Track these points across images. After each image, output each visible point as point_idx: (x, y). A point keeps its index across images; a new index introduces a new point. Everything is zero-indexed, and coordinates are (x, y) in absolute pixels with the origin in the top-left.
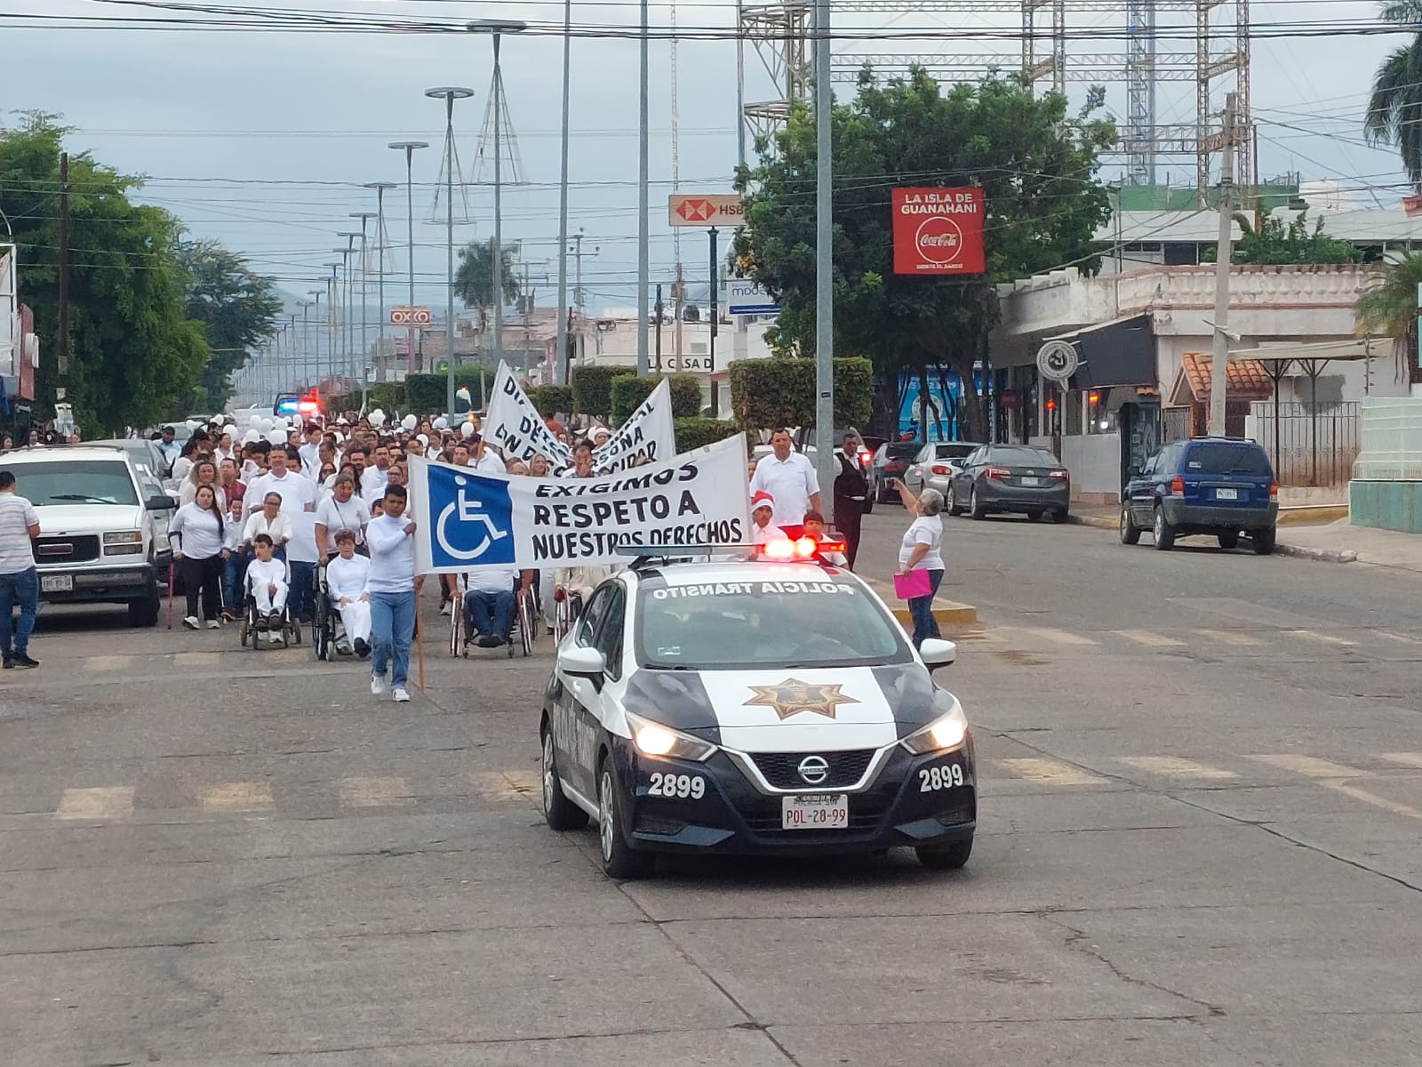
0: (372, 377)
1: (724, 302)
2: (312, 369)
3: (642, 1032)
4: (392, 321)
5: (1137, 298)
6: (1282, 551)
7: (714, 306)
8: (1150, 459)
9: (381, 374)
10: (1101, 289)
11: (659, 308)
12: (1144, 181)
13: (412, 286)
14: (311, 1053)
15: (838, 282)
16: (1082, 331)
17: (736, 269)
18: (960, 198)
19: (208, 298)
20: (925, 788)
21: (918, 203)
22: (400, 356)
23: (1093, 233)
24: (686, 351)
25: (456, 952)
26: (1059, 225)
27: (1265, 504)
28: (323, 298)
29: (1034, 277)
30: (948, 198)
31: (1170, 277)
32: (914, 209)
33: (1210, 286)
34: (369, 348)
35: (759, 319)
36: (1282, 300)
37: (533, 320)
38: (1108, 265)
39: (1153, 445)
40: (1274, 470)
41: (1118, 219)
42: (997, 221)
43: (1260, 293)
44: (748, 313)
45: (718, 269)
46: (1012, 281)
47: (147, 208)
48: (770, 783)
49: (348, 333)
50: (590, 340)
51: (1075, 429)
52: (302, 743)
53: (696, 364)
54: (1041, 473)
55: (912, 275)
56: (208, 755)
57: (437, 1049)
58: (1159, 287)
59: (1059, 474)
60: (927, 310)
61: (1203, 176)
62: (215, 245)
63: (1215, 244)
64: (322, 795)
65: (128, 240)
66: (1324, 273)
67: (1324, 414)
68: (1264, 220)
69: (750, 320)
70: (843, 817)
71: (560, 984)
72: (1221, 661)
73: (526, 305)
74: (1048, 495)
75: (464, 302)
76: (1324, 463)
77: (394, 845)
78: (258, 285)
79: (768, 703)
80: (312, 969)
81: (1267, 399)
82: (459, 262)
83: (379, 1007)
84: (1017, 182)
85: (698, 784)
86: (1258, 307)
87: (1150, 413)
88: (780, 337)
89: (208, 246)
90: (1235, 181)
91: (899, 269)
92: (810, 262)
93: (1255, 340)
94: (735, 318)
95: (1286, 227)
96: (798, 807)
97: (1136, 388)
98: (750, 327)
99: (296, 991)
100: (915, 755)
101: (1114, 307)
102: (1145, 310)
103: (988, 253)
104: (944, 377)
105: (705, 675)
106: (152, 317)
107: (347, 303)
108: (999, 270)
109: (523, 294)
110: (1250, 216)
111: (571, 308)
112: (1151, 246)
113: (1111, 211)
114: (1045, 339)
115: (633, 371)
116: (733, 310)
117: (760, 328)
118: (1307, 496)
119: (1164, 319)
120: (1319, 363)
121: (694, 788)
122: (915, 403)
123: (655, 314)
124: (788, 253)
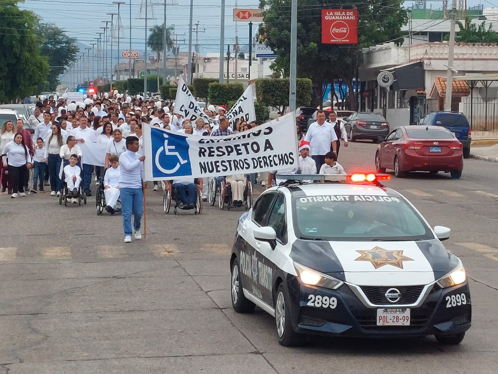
0: (114, 78)
1: (254, 52)
2: (91, 75)
3: (214, 354)
4: (123, 56)
5: (418, 55)
6: (472, 157)
7: (250, 54)
8: (422, 120)
9: (118, 78)
10: (403, 51)
11: (228, 54)
12: (422, 7)
13: (130, 44)
14: (83, 361)
15: (299, 46)
16: (395, 67)
17: (259, 40)
18: (348, 14)
19: (50, 46)
20: (448, 306)
21: (331, 15)
22: (126, 70)
23: (401, 28)
24: (239, 71)
25: (142, 319)
26: (387, 24)
27: (466, 139)
28: (96, 46)
29: (377, 46)
30: (344, 13)
31: (431, 47)
32: (330, 18)
33: (447, 51)
34: (113, 67)
35: (268, 59)
36: (475, 57)
37: (179, 57)
38: (406, 40)
39: (423, 113)
40: (470, 126)
41: (411, 23)
42: (363, 23)
43: (466, 54)
44: (264, 57)
45: (252, 39)
46: (368, 47)
47: (26, 11)
48: (371, 302)
49: (105, 61)
50: (201, 66)
51: (392, 106)
52: (83, 230)
53: (243, 76)
54: (378, 124)
55: (329, 44)
56: (46, 235)
57: (133, 360)
58: (426, 50)
59: (385, 124)
60: (334, 58)
61: (445, 6)
62: (53, 24)
63: (448, 33)
64: (91, 252)
65: (18, 24)
66: (492, 46)
67: (490, 102)
68: (468, 24)
69: (265, 60)
70: (408, 320)
71: (182, 334)
72: (447, 203)
73: (176, 51)
74: (380, 132)
75: (151, 49)
76: (490, 122)
77: (119, 274)
78: (69, 41)
79: (367, 260)
80: (85, 325)
81: (468, 96)
82: (149, 33)
83: (111, 342)
84: (371, 7)
85: (333, 301)
86: (465, 59)
87: (422, 101)
88: (276, 67)
89: (50, 25)
90: (457, 9)
91: (323, 42)
92: (288, 38)
93: (463, 72)
94: (258, 58)
95: (477, 27)
96: (385, 314)
97: (416, 90)
98: (265, 62)
99: (79, 335)
100: (443, 289)
101: (409, 59)
102: (421, 60)
103: (359, 36)
104: (340, 84)
105: (332, 243)
106: (27, 55)
107: (105, 48)
108: (364, 42)
109: (175, 47)
110: (463, 22)
111: (194, 53)
112: (423, 33)
113: (408, 19)
114: (381, 70)
115: (217, 81)
116: (258, 56)
117: (268, 63)
118: (483, 135)
119: (428, 64)
120: (489, 82)
121: (332, 303)
122: (329, 94)
123: (227, 56)
124: (280, 34)
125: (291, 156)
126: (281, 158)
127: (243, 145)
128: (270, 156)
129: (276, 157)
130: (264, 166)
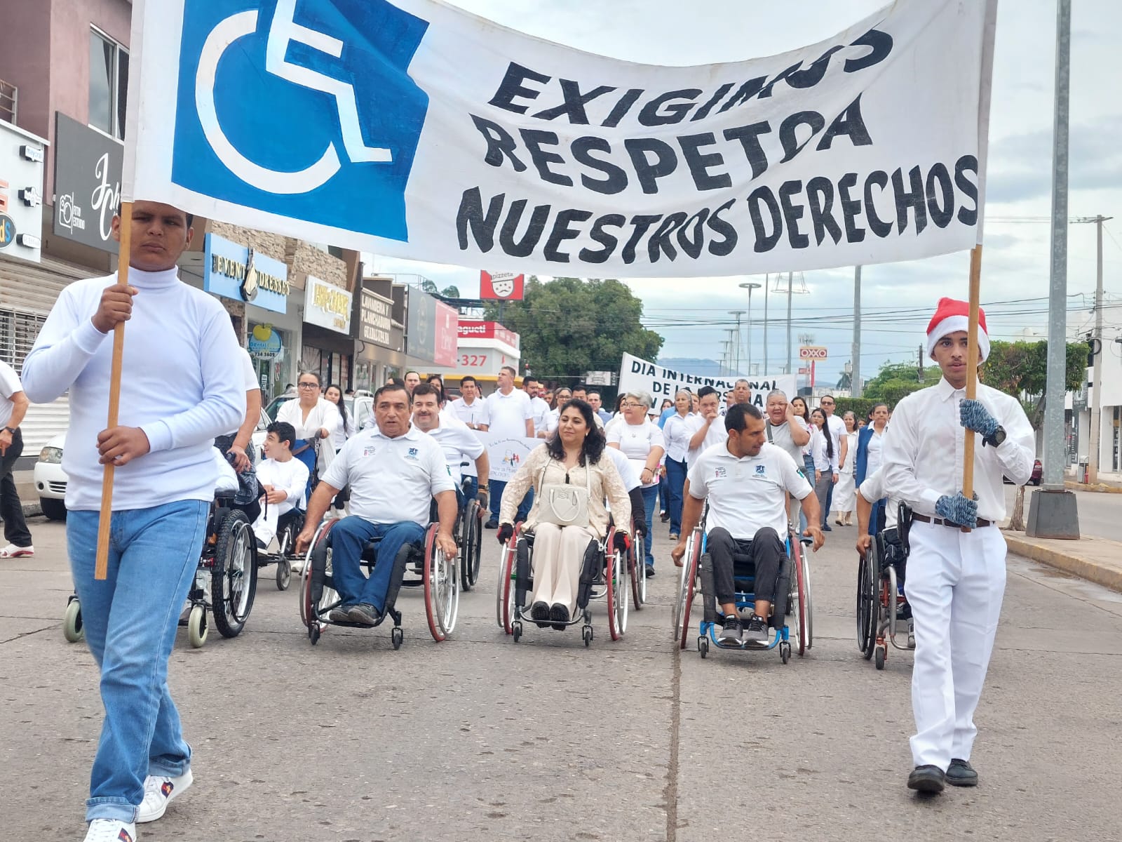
125: (968, 174)
126: (908, 189)
127: (730, 134)
128: (850, 180)
129: (883, 185)
130: (812, 238)
